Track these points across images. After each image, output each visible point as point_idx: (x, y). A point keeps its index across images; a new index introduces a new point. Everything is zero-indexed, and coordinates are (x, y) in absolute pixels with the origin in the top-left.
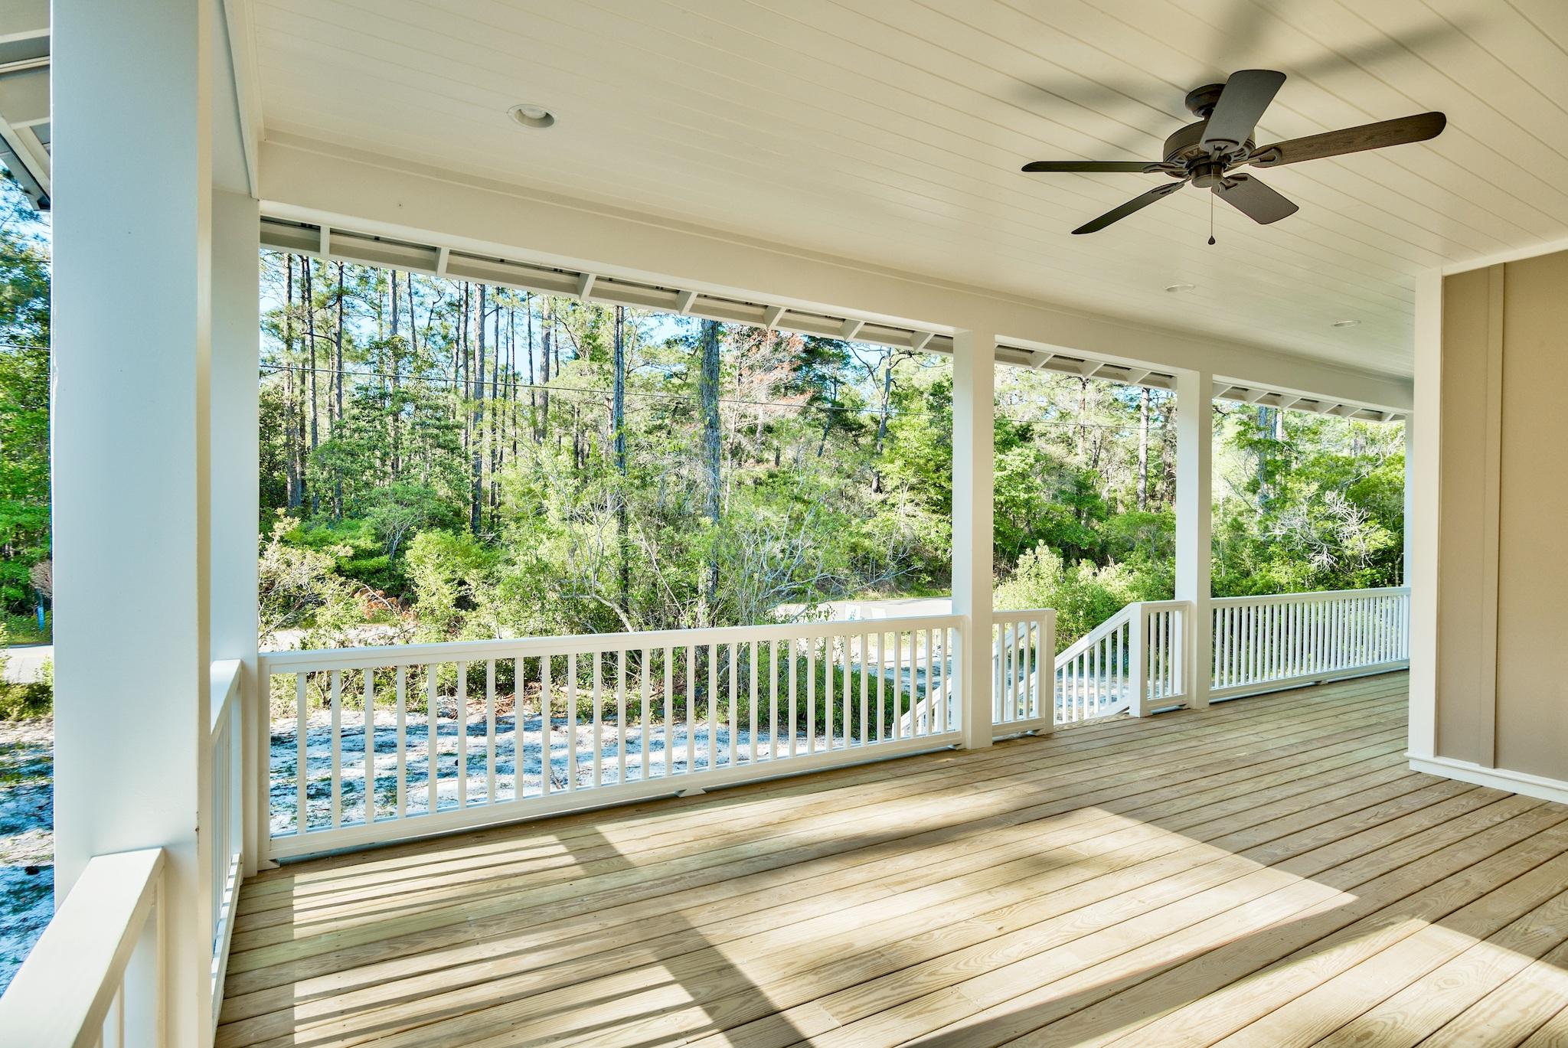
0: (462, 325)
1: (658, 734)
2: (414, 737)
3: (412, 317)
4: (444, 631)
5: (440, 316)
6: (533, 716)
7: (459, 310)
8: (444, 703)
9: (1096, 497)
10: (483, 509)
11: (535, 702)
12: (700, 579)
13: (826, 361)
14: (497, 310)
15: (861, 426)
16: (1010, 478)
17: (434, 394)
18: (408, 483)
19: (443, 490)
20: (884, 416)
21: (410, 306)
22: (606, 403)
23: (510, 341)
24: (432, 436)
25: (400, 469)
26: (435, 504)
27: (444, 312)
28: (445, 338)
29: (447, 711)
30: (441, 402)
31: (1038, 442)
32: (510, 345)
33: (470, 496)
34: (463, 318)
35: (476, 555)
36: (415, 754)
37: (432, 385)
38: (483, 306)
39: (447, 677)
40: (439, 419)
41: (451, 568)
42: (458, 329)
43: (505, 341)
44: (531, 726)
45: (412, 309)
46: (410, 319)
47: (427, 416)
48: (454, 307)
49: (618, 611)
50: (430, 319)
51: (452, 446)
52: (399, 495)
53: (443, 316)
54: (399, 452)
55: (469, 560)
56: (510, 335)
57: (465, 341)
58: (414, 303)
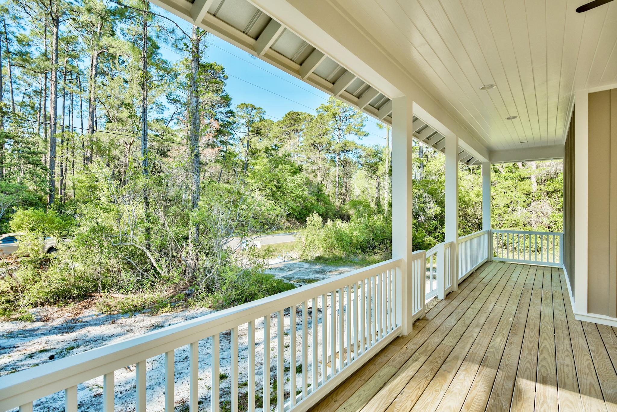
0: (43, 103)
1: (175, 319)
2: (17, 340)
3: (12, 94)
4: (37, 268)
5: (30, 97)
6: (98, 315)
7: (41, 95)
8: (38, 312)
9: (324, 194)
10: (56, 196)
11: (98, 305)
12: (190, 233)
13: (224, 135)
14: (64, 96)
15: (237, 164)
16: (295, 187)
17: (26, 135)
18: (10, 182)
19: (31, 186)
20: (247, 160)
21: (11, 88)
22: (126, 145)
23: (71, 113)
24: (24, 157)
25: (4, 174)
26: (27, 194)
27: (32, 95)
28: (33, 108)
29: (40, 317)
30: (31, 140)
31: (304, 172)
32: (71, 115)
33: (48, 190)
34: (43, 99)
35: (58, 222)
36: (18, 353)
37: (25, 130)
38: (56, 93)
39: (40, 296)
40: (29, 149)
41: (41, 230)
42: (40, 105)
43: (68, 112)
44: (98, 322)
45: (12, 90)
46: (11, 95)
47: (22, 147)
48: (38, 93)
49: (146, 251)
50: (24, 98)
51: (37, 163)
52: (3, 188)
53: (31, 97)
54: (3, 165)
55: (54, 226)
56: (71, 109)
57: (45, 110)
58: (13, 87)
